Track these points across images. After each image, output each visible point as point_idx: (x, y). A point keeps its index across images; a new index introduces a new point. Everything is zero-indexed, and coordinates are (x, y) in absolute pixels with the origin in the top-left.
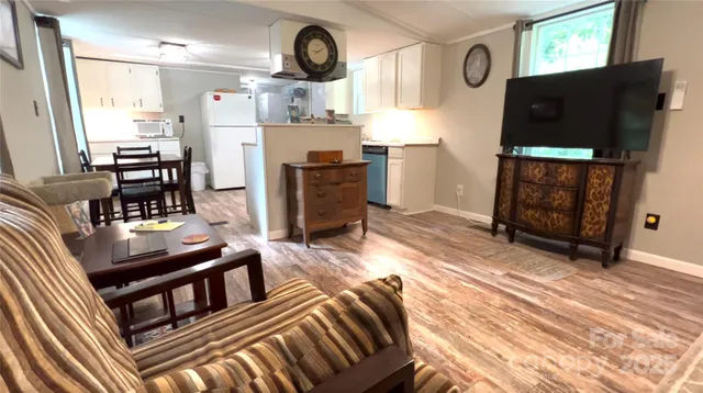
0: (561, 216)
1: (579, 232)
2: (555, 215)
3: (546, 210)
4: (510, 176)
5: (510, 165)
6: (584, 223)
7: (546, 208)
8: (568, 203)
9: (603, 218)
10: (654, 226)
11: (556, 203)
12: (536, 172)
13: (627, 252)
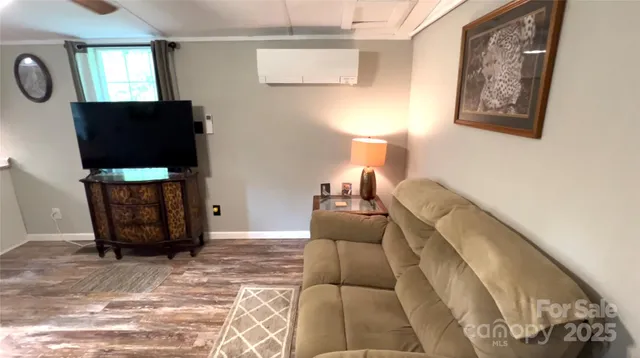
0: (152, 228)
1: (169, 236)
2: (148, 228)
3: (139, 225)
4: (99, 198)
5: (97, 189)
6: (171, 228)
7: (138, 224)
8: (154, 216)
9: (183, 222)
10: (218, 213)
11: (146, 218)
12: (122, 194)
13: (208, 235)
